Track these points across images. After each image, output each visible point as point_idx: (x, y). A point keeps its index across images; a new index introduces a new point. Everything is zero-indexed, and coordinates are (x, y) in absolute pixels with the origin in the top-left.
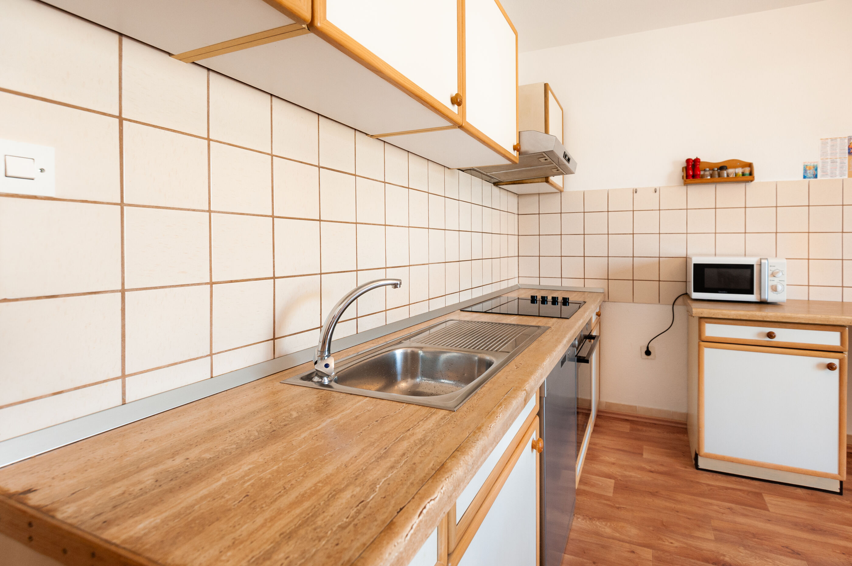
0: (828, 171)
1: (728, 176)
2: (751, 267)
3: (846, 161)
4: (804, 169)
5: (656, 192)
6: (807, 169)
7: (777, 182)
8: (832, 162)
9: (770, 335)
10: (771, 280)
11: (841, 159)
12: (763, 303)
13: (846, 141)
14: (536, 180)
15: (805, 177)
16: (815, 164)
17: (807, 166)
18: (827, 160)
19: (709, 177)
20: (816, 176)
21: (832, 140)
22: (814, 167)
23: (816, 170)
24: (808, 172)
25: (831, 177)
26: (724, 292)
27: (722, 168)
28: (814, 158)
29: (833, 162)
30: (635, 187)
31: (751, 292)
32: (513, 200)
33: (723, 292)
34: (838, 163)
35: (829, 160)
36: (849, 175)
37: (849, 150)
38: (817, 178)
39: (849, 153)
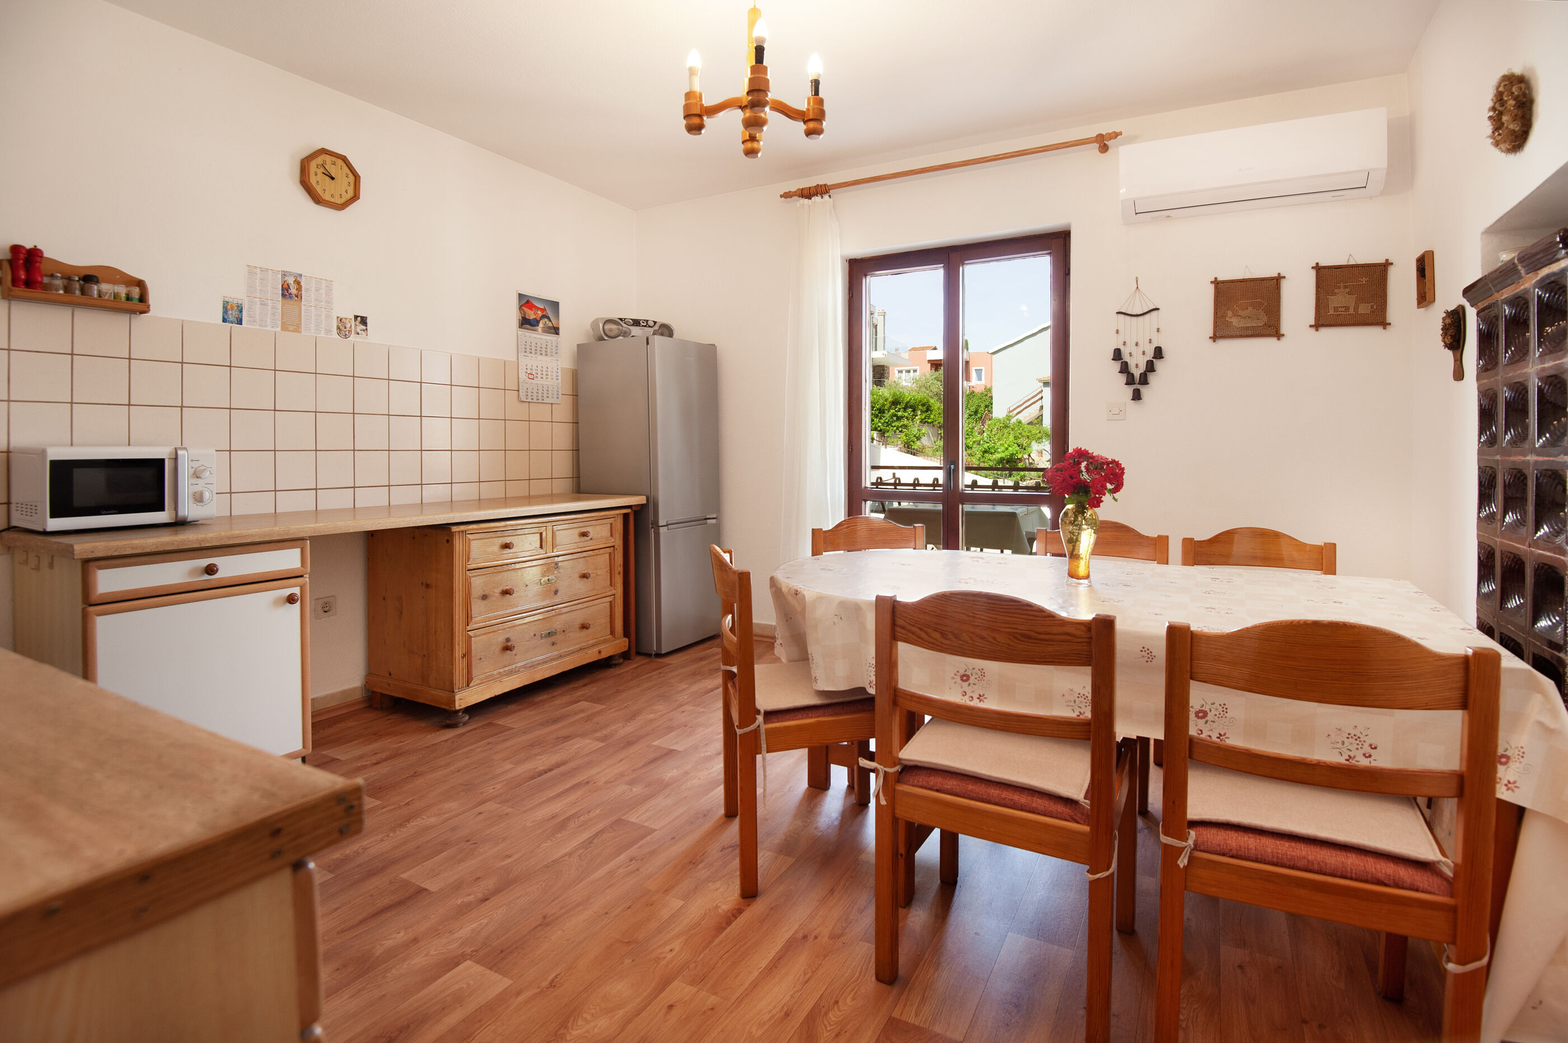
0: (257, 316)
1: (100, 294)
2: (155, 463)
3: (279, 306)
4: (224, 307)
6: (229, 307)
7: (183, 321)
8: (260, 304)
10: (192, 484)
11: (274, 302)
12: (182, 524)
13: (280, 276)
15: (224, 320)
16: (240, 302)
17: (228, 302)
18: (255, 299)
19: (61, 292)
20: (240, 322)
21: (263, 271)
22: (238, 307)
23: (241, 311)
24: (230, 312)
25: (261, 325)
26: (113, 512)
28: (238, 294)
29: (263, 304)
31: (160, 507)
33: (110, 512)
34: (269, 308)
35: (257, 300)
36: (284, 327)
37: (282, 290)
38: (241, 324)
39: (283, 295)
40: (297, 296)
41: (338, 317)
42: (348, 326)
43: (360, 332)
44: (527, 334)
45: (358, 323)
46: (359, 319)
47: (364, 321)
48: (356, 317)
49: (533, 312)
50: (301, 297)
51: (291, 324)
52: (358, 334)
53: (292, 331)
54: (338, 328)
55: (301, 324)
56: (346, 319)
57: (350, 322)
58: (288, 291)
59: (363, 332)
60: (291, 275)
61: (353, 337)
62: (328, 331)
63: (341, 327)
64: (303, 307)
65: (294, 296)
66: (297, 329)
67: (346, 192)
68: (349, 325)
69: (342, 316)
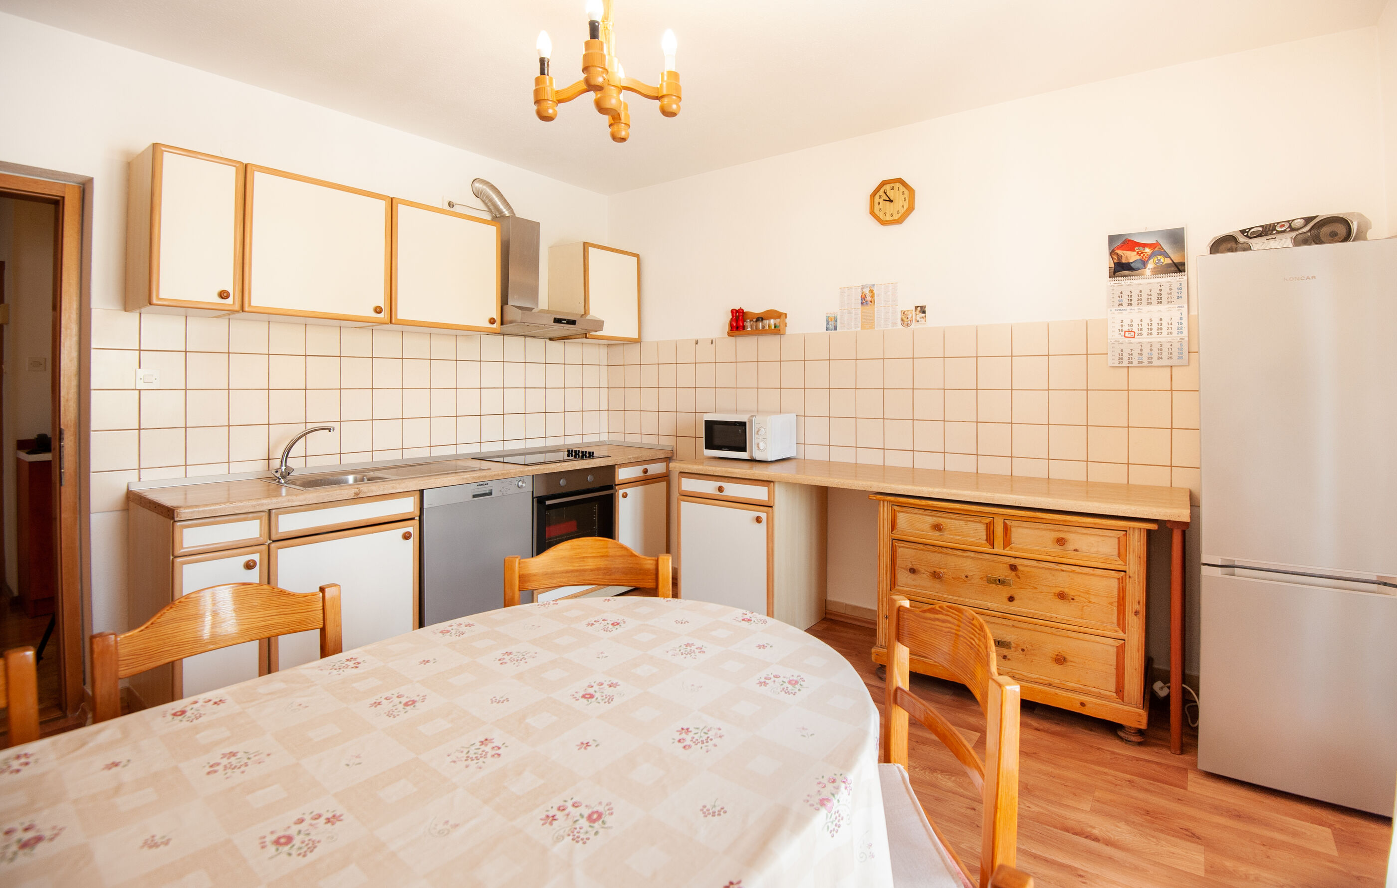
0: (846, 323)
1: (763, 327)
2: (743, 424)
3: (860, 312)
4: (827, 320)
5: (712, 343)
6: (830, 320)
7: (804, 334)
8: (848, 313)
9: (720, 489)
10: (757, 438)
11: (856, 310)
12: (753, 461)
13: (860, 290)
14: (578, 336)
15: (827, 329)
16: (836, 314)
17: (829, 317)
18: (845, 311)
19: (749, 329)
20: (836, 329)
21: (849, 289)
22: (834, 318)
23: (836, 321)
24: (830, 323)
25: (848, 329)
27: (760, 319)
28: (834, 309)
29: (850, 313)
30: (698, 338)
31: (742, 450)
32: (604, 351)
33: (726, 449)
34: (853, 315)
35: (846, 310)
36: (863, 327)
37: (861, 299)
38: (836, 330)
39: (862, 303)
40: (871, 302)
41: (901, 311)
42: (910, 317)
43: (919, 320)
44: (1122, 282)
45: (917, 312)
46: (919, 308)
47: (923, 311)
48: (916, 307)
49: (1135, 253)
50: (874, 302)
51: (868, 323)
52: (918, 321)
53: (868, 329)
54: (902, 320)
55: (874, 322)
56: (908, 311)
57: (911, 313)
58: (865, 299)
59: (922, 319)
60: (867, 287)
61: (914, 326)
62: (894, 324)
63: (904, 319)
64: (876, 309)
65: (869, 302)
66: (872, 327)
67: (903, 207)
68: (911, 315)
69: (904, 309)
